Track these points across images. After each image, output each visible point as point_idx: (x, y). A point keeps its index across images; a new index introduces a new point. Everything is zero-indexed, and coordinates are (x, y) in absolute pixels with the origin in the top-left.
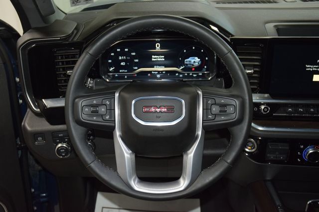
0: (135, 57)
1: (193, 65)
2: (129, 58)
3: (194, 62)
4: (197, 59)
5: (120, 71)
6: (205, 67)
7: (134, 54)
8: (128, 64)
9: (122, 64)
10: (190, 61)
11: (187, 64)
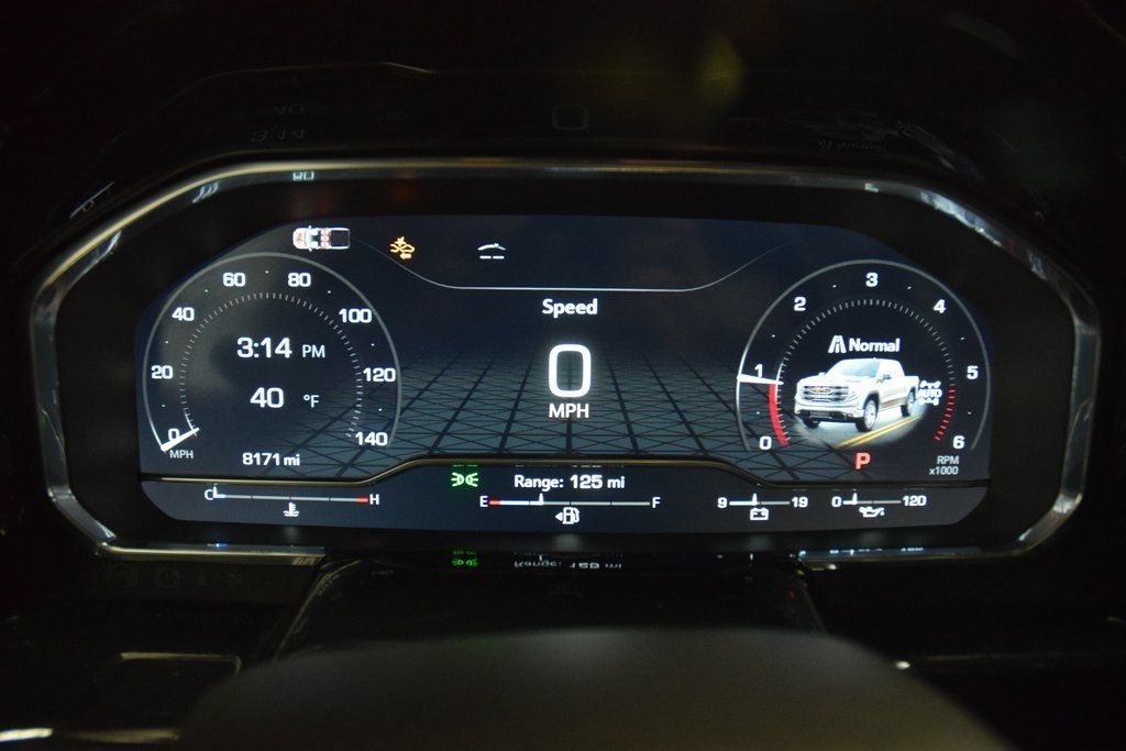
0: (369, 346)
1: (861, 425)
2: (319, 352)
3: (874, 398)
4: (893, 380)
5: (248, 459)
6: (958, 442)
7: (361, 316)
8: (312, 399)
9: (262, 397)
10: (838, 396)
11: (811, 420)
